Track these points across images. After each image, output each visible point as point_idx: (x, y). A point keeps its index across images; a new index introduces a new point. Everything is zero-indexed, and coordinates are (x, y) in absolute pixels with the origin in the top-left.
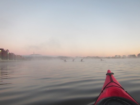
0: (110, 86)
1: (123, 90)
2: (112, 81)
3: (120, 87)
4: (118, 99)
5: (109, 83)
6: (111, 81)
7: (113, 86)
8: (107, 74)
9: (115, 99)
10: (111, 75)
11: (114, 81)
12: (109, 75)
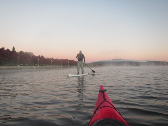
0: (103, 107)
1: (116, 111)
2: (106, 100)
3: (113, 108)
4: (111, 122)
5: (103, 102)
6: (104, 100)
7: (106, 106)
8: (99, 91)
9: (108, 121)
10: (104, 92)
11: (107, 100)
12: (102, 92)
